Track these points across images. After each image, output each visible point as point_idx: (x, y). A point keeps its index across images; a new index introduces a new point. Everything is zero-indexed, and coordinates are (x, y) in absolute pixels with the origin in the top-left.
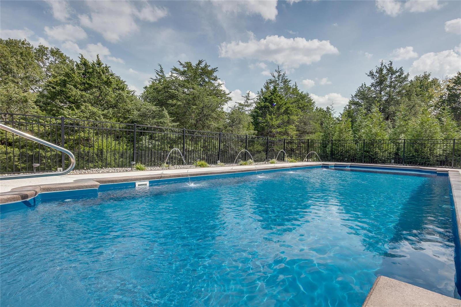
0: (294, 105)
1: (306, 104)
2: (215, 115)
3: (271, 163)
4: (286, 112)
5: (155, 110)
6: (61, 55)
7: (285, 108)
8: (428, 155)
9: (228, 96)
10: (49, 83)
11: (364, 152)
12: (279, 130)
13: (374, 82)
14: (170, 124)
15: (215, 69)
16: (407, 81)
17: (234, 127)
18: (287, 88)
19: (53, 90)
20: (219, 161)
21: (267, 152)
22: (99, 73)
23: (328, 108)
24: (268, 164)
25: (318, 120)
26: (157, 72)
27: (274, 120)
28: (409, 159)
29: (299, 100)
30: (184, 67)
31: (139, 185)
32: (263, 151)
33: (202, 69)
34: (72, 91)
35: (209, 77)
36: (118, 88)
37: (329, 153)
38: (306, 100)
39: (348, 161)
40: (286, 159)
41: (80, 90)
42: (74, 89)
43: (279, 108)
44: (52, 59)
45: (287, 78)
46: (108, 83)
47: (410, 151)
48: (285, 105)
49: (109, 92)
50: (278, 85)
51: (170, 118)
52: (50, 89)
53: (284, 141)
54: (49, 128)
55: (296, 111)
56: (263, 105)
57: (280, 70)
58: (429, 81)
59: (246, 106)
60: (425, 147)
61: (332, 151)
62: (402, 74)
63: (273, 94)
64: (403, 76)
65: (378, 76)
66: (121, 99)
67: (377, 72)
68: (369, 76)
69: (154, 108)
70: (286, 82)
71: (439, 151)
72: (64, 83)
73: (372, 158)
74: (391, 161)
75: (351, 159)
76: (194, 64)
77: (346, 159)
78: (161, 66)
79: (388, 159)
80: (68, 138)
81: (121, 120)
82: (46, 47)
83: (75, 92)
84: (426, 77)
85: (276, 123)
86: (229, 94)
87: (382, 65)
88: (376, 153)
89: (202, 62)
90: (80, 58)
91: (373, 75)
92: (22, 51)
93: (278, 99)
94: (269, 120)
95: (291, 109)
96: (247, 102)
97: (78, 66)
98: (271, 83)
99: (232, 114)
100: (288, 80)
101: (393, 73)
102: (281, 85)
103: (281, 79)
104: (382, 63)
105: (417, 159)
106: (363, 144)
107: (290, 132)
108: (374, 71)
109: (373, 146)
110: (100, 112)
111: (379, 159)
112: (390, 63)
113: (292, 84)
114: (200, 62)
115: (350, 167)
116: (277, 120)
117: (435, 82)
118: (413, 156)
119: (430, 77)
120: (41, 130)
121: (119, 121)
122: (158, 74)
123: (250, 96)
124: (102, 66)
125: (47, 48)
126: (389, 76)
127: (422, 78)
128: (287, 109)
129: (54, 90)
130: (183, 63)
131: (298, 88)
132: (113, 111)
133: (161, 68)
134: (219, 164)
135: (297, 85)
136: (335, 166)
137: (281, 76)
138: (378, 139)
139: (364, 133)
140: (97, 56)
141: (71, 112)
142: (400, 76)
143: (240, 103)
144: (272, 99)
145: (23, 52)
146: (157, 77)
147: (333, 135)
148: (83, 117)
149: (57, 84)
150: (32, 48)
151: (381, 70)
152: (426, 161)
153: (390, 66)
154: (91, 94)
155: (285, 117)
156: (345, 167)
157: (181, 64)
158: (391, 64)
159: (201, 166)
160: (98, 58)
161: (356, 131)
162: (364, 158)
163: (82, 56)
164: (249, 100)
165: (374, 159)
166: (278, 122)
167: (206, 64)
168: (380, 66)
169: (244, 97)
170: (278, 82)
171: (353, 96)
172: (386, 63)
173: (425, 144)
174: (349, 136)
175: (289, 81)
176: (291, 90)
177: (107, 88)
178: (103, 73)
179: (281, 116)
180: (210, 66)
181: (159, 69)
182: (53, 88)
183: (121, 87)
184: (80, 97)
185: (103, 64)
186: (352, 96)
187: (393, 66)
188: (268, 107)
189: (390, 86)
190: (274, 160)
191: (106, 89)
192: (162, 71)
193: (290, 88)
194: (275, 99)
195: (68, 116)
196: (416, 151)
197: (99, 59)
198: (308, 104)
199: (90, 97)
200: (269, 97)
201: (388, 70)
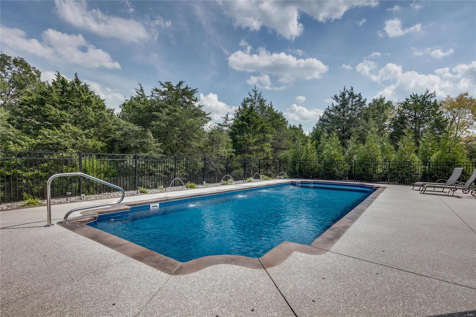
0: (269, 123)
1: (280, 123)
2: (196, 136)
3: (249, 182)
4: (262, 131)
5: (137, 130)
7: (260, 127)
8: (372, 173)
9: (208, 116)
10: (24, 101)
11: (326, 170)
12: (255, 147)
13: (338, 104)
14: (154, 145)
15: (195, 90)
16: (366, 105)
17: (213, 145)
18: (263, 107)
19: (29, 109)
20: (204, 182)
21: (245, 167)
22: (79, 92)
23: (300, 126)
24: (246, 183)
25: (291, 138)
26: (137, 90)
27: (251, 138)
28: (358, 176)
29: (274, 119)
30: (165, 87)
31: (152, 207)
32: (241, 167)
33: (183, 90)
34: (51, 110)
35: (190, 98)
36: (97, 106)
37: (298, 171)
38: (281, 119)
39: (312, 178)
40: (261, 176)
41: (59, 109)
42: (54, 109)
43: (255, 127)
44: (15, 69)
45: (263, 97)
46: (88, 102)
47: (359, 170)
48: (260, 124)
49: (90, 111)
50: (255, 104)
51: (154, 139)
52: (26, 108)
53: (260, 161)
54: (27, 148)
55: (271, 129)
56: (240, 124)
57: (256, 90)
58: (384, 103)
59: (225, 126)
60: (369, 167)
61: (300, 169)
62: (361, 99)
63: (250, 113)
64: (362, 100)
65: (341, 99)
66: (102, 118)
67: (340, 96)
68: (334, 99)
69: (136, 128)
70: (262, 101)
71: (380, 171)
72: (42, 103)
73: (331, 175)
74: (346, 178)
75: (315, 176)
76: (174, 84)
77: (311, 176)
78: (141, 86)
79: (344, 176)
81: (102, 139)
83: (54, 111)
84: (382, 100)
85: (252, 140)
86: (208, 114)
87: (344, 90)
88: (334, 172)
89: (183, 83)
90: (56, 75)
91: (337, 98)
93: (254, 118)
94: (246, 139)
95: (267, 127)
96: (226, 123)
97: (56, 84)
98: (248, 101)
99: (212, 133)
100: (264, 99)
101: (354, 97)
102: (257, 104)
103: (257, 98)
104: (345, 88)
105: (364, 176)
106: (324, 164)
107: (266, 149)
108: (338, 95)
109: (332, 165)
110: (81, 132)
111: (336, 176)
113: (267, 104)
114: (180, 83)
115: (314, 183)
116: (253, 138)
117: (389, 104)
118: (361, 174)
119: (385, 100)
120: (19, 150)
121: (100, 140)
122: (137, 93)
123: (228, 117)
124: (81, 84)
125: (10, 57)
126: (351, 100)
127: (379, 100)
128: (263, 128)
129: (31, 109)
130: (163, 83)
131: (273, 108)
132: (94, 131)
133: (141, 87)
134: (204, 184)
135: (272, 104)
136: (301, 183)
137: (257, 96)
138: (335, 159)
139: (326, 154)
140: (76, 74)
141: (51, 131)
142: (359, 100)
143: (220, 124)
144: (248, 118)
146: (136, 96)
147: (301, 155)
148: (64, 137)
149: (33, 102)
151: (344, 95)
152: (370, 179)
153: (351, 91)
154: (71, 114)
155: (261, 136)
156: (309, 183)
157: (162, 84)
158: (352, 89)
159: (191, 187)
160: (76, 76)
161: (319, 152)
162: (326, 175)
163: (59, 73)
164: (227, 120)
165: (333, 176)
166: (255, 140)
167: (187, 86)
168: (343, 91)
169: (223, 118)
170: (254, 101)
171: (321, 116)
172: (348, 88)
173: (369, 164)
174: (314, 156)
175: (265, 101)
176: (267, 110)
178: (83, 92)
179: (257, 134)
180: (190, 88)
181: (139, 88)
182: (30, 106)
183: (100, 106)
184: (59, 116)
185: (81, 83)
187: (353, 91)
188: (246, 126)
189: (351, 109)
190: (251, 179)
191: (87, 109)
192: (142, 90)
193: (265, 107)
194: (252, 119)
195: (48, 136)
196: (364, 170)
197: (77, 78)
198: (282, 123)
199: (70, 116)
200: (246, 115)
201: (350, 94)
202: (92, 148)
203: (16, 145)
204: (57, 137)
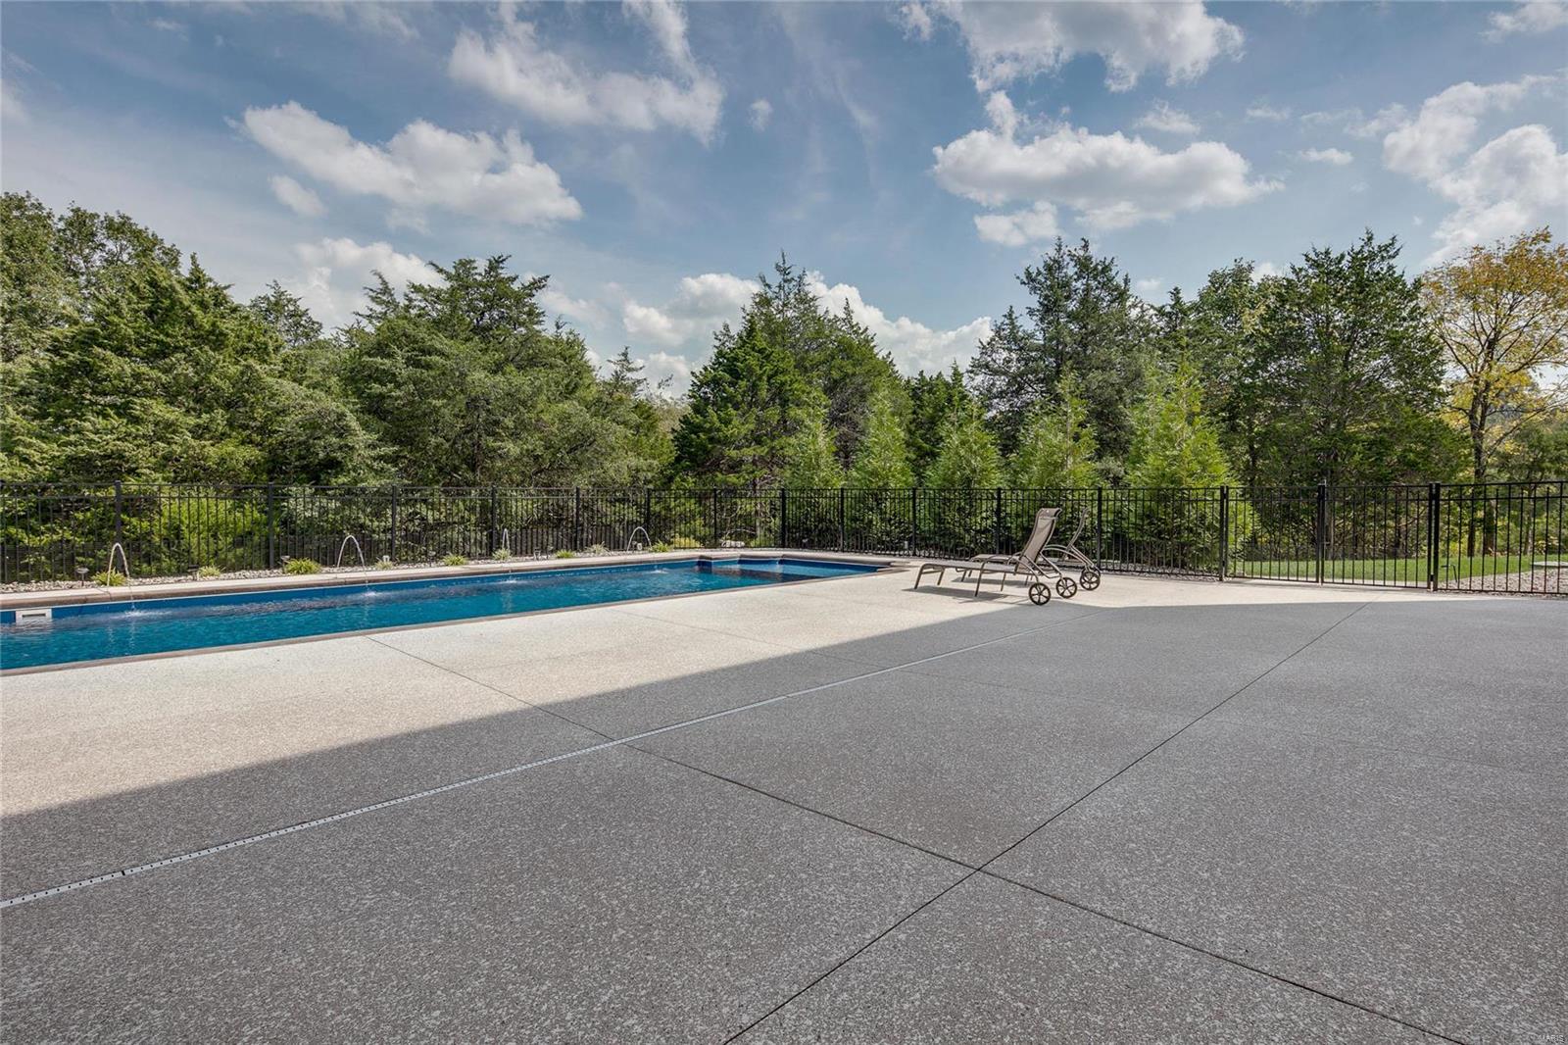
6: (137, 235)
14: (366, 452)
26: (371, 293)
30: (448, 278)
42: (117, 360)
44: (110, 246)
45: (809, 289)
49: (217, 363)
51: (366, 436)
57: (787, 266)
58: (1252, 284)
63: (745, 343)
65: (1047, 283)
68: (1024, 283)
70: (803, 301)
76: (481, 267)
78: (381, 278)
80: (92, 494)
82: (89, 211)
84: (1240, 275)
87: (1059, 250)
89: (504, 260)
91: (1033, 280)
92: (11, 232)
104: (1060, 246)
112: (1083, 243)
114: (498, 262)
124: (207, 285)
125: (94, 216)
126: (1080, 283)
127: (1231, 276)
129: (63, 363)
133: (384, 283)
135: (851, 308)
140: (193, 257)
141: (100, 423)
145: (12, 236)
146: (371, 310)
148: (136, 437)
150: (49, 216)
153: (1083, 253)
154: (165, 371)
155: (773, 414)
157: (440, 271)
158: (1086, 247)
160: (194, 263)
168: (1053, 253)
171: (985, 344)
177: (211, 353)
181: (377, 286)
182: (60, 356)
184: (131, 378)
185: (209, 281)
186: (980, 345)
197: (197, 267)
201: (1079, 265)
202: (218, 464)
203: (16, 460)
204: (115, 436)
